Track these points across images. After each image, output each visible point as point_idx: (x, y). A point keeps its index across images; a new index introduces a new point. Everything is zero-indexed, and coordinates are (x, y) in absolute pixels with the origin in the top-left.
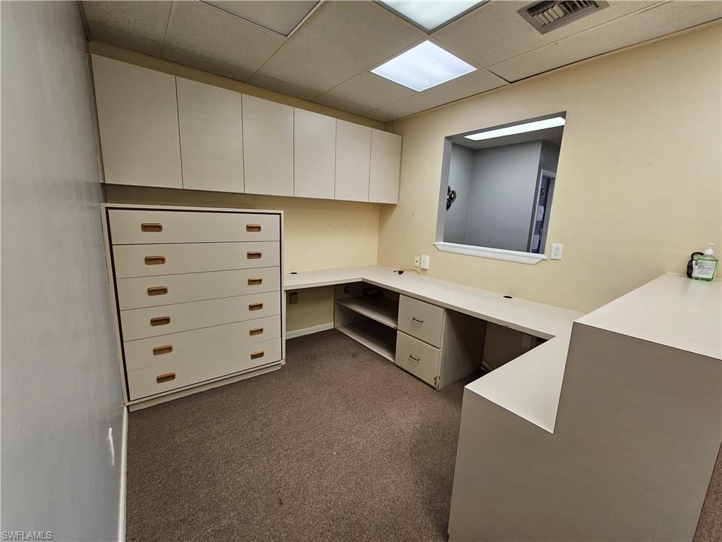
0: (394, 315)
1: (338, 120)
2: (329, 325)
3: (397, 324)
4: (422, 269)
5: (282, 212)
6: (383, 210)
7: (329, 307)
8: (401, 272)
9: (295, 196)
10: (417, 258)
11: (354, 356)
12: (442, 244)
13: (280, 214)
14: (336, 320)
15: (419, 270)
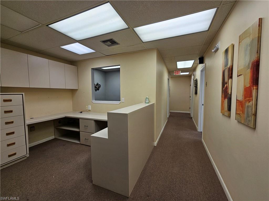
0: (78, 127)
1: (49, 60)
2: (53, 137)
3: (80, 130)
4: (89, 110)
5: (23, 94)
6: (73, 91)
7: (52, 130)
8: (81, 112)
9: (30, 87)
10: (87, 107)
11: (64, 145)
12: (94, 101)
13: (22, 94)
14: (55, 135)
15: (88, 111)
